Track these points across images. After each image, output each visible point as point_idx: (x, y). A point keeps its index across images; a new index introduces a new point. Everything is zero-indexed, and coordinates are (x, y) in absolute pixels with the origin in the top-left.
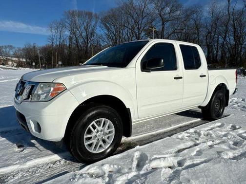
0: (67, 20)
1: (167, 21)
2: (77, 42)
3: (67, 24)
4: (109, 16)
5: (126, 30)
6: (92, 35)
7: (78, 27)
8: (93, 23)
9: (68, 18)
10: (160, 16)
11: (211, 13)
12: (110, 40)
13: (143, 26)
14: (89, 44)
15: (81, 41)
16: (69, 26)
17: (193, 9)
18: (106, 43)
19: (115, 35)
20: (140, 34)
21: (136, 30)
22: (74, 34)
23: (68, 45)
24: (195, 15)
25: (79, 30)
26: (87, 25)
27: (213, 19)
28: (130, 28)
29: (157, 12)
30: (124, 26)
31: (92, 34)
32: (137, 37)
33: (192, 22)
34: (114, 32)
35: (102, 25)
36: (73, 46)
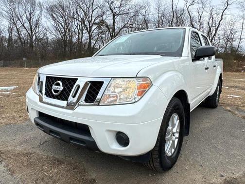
0: (3, 7)
1: (118, 15)
2: (18, 33)
3: (4, 12)
4: (55, 6)
5: (76, 22)
6: (36, 26)
7: (19, 15)
8: (38, 12)
9: (5, 5)
10: (111, 9)
11: (158, 9)
12: (58, 32)
13: (93, 19)
14: (34, 37)
15: (23, 33)
16: (7, 14)
17: (142, 4)
18: (54, 36)
19: (64, 28)
20: (91, 27)
21: (87, 23)
22: (15, 24)
23: (7, 37)
24: (144, 11)
25: (21, 19)
26: (30, 15)
27: (160, 15)
28: (80, 20)
29: (107, 5)
30: (74, 18)
31: (37, 24)
32: (88, 30)
33: (141, 17)
34: (63, 24)
35: (48, 16)
36: (14, 38)
